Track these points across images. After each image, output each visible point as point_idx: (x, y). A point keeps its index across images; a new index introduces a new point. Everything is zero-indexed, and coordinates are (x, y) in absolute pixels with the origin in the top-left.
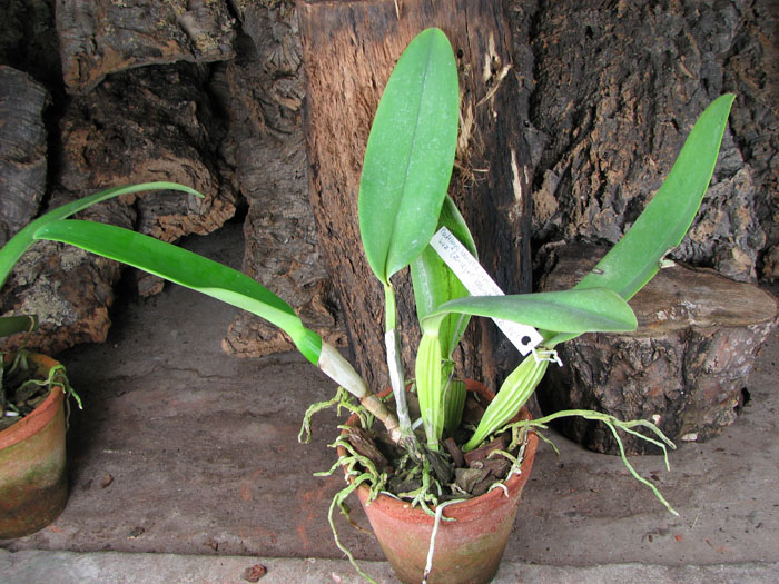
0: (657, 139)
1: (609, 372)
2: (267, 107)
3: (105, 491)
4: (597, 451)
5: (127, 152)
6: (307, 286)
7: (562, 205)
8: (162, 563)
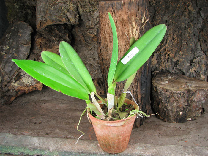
0: (182, 47)
1: (169, 100)
2: (85, 37)
3: (40, 125)
5: (51, 44)
6: (93, 80)
7: (158, 62)
8: (54, 140)
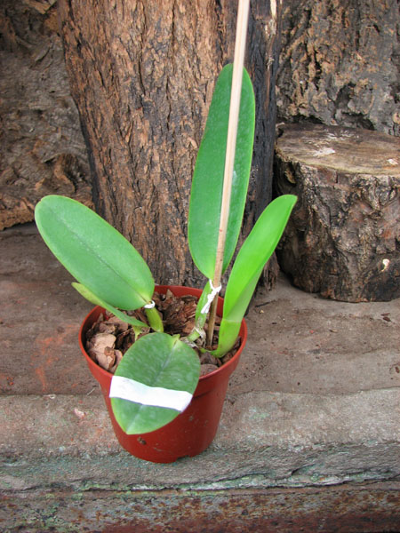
0: (363, 40)
1: (347, 212)
2: (18, 24)
4: (329, 298)
6: (50, 163)
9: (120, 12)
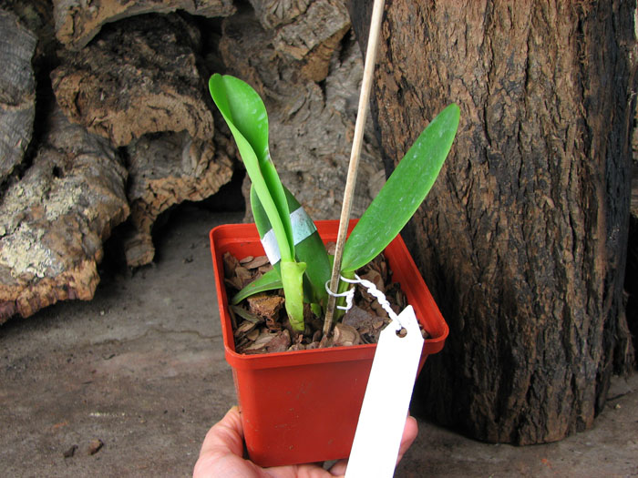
2: (264, 75)
3: (93, 458)
5: (124, 91)
9: (462, 48)
